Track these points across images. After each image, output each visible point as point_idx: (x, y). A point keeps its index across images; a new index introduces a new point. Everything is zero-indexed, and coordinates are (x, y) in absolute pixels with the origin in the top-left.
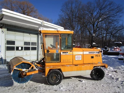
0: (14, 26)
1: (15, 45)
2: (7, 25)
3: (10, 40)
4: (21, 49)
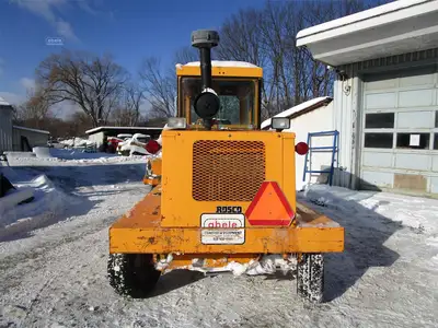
4: (418, 144)
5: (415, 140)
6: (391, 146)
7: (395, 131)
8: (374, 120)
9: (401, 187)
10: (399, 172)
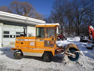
0: (8, 21)
1: (9, 34)
2: (4, 21)
3: (6, 31)
5: (13, 36)
6: (9, 37)
7: (10, 35)
8: (5, 32)
9: (11, 45)
10: (11, 42)
